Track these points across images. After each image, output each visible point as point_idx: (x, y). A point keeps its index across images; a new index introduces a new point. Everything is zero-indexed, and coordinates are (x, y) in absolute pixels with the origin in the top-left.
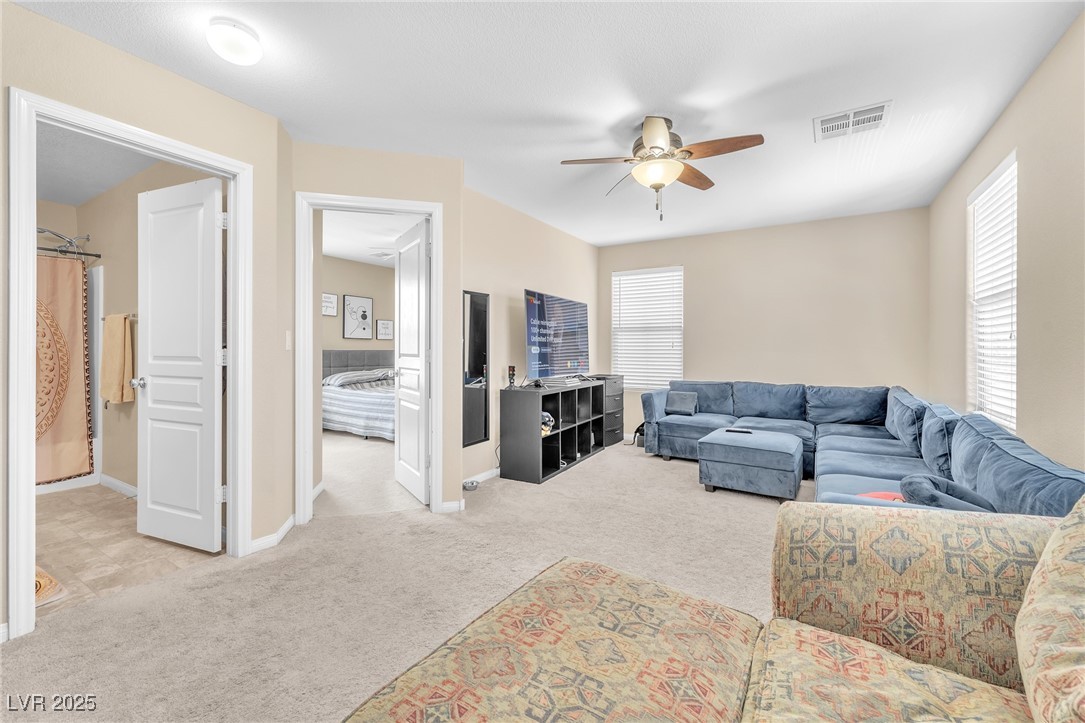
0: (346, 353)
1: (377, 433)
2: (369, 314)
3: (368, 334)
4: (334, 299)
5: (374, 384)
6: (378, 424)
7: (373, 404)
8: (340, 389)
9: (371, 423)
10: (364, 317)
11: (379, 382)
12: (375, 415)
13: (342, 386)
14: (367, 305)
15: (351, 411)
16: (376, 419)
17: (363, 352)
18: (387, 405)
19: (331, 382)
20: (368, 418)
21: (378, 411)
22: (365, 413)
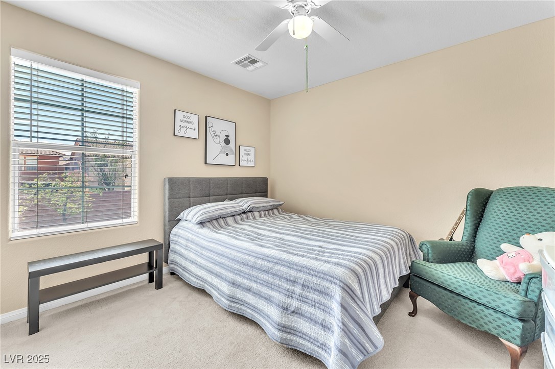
0: (208, 180)
1: (249, 313)
2: (232, 139)
3: (231, 160)
4: (195, 119)
5: (238, 218)
6: (250, 298)
7: (244, 264)
8: (197, 228)
9: (240, 294)
10: (227, 141)
11: (244, 216)
12: (246, 282)
13: (202, 223)
14: (229, 129)
15: (210, 265)
16: (248, 290)
17: (226, 180)
18: (267, 272)
19: (189, 218)
20: (234, 284)
21: (250, 277)
22: (230, 276)
